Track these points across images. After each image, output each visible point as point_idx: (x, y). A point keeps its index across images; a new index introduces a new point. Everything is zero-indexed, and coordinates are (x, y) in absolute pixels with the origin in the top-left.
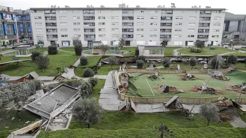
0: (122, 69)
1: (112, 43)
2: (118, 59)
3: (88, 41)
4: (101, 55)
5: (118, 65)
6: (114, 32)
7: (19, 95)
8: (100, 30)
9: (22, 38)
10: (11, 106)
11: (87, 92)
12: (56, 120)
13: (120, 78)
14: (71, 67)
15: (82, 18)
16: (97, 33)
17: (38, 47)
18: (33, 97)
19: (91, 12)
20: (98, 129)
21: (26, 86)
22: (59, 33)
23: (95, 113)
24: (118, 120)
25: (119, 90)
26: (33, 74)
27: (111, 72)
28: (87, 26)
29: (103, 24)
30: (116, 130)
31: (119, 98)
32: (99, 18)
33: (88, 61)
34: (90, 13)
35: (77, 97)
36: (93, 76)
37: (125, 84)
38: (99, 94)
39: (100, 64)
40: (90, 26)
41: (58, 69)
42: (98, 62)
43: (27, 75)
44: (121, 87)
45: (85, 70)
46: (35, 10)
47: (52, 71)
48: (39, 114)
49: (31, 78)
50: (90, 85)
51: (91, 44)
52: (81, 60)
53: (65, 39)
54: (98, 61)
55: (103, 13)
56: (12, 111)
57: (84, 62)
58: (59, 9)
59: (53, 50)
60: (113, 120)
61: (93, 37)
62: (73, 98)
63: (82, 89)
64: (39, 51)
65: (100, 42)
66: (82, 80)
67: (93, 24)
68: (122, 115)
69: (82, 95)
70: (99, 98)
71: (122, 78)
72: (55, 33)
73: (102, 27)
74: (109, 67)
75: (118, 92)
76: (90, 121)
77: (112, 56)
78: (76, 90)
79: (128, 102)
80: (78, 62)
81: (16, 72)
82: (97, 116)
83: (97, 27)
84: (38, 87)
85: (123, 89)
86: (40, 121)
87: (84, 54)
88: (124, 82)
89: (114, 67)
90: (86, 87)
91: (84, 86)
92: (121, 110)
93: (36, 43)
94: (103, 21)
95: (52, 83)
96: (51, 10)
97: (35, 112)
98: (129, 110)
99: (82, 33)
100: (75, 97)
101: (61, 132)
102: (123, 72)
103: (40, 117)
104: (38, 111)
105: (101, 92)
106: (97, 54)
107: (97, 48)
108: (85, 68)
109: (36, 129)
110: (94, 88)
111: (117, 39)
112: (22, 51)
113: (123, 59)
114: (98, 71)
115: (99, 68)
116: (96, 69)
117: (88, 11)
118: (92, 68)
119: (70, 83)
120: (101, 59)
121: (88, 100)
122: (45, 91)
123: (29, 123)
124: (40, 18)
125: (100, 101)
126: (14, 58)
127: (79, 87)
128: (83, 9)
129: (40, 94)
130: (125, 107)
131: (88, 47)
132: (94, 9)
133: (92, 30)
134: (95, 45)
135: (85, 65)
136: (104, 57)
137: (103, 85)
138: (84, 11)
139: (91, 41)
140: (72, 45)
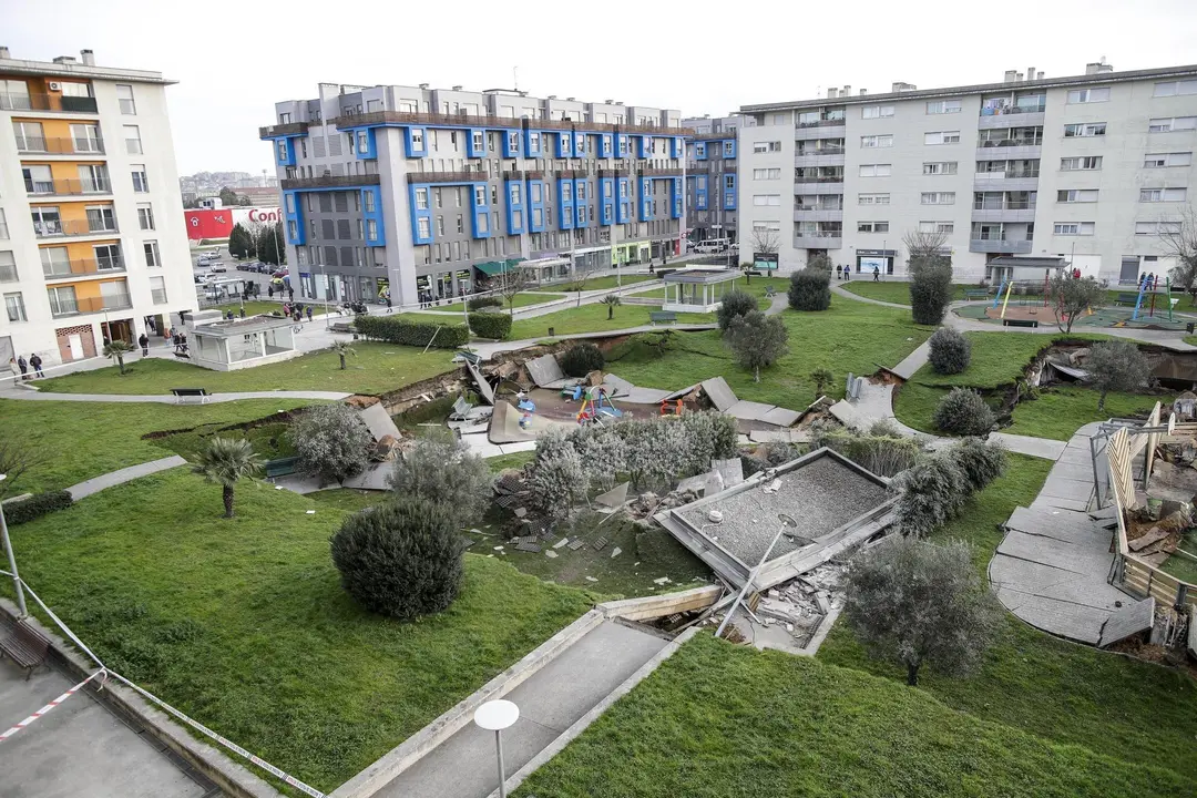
0: (1164, 418)
1: (1130, 267)
2: (1149, 363)
3: (991, 256)
4: (1048, 329)
5: (1144, 392)
6: (1150, 210)
7: (648, 464)
8: (1063, 196)
9: (700, 234)
10: (617, 504)
11: (938, 508)
12: (772, 604)
13: (1142, 469)
14: (881, 376)
15: (971, 138)
16: (1045, 211)
17: (751, 275)
18: (696, 483)
19: (1024, 102)
20: (960, 702)
21: (677, 435)
22: (851, 215)
23: (951, 621)
24: (1087, 696)
25: (1122, 535)
26: (716, 387)
27: (1093, 428)
28: (997, 180)
29: (1091, 162)
30: (1061, 740)
31: (1118, 577)
32: (1068, 134)
33: (974, 356)
34: (1017, 110)
35: (885, 520)
36: (983, 431)
37: (1168, 508)
38: (1001, 530)
39: (1036, 379)
40: (1011, 175)
41: (821, 378)
42: (1027, 369)
43: (690, 390)
44: (1137, 520)
45: (948, 397)
46: (760, 114)
47: (791, 386)
48: (709, 558)
49: (706, 402)
50: (958, 474)
51: (1000, 271)
52: (936, 347)
53: (874, 241)
54: (1026, 360)
55: (1096, 106)
56: (616, 523)
57: (949, 358)
58: (866, 101)
59: (809, 293)
60: (1052, 683)
61: (1017, 236)
62: (864, 523)
63: (913, 490)
64: (751, 292)
65: (1055, 262)
66: (921, 445)
67: (1031, 167)
68: (1118, 675)
69: (908, 519)
70: (993, 550)
71: (1161, 470)
72: (830, 215)
73: (1078, 179)
74: (1090, 398)
75: (1114, 543)
76: (923, 652)
77: (1117, 342)
78: (883, 486)
79: (1170, 616)
80: (921, 355)
81: (656, 369)
82: (962, 636)
83: (1047, 183)
84: (723, 446)
85: (1152, 534)
86: (707, 590)
87: (957, 322)
88: (1168, 494)
89: (1115, 402)
90: (933, 481)
91: (927, 475)
92: (1113, 646)
93: (746, 256)
94: (1091, 147)
95: (782, 436)
96: (826, 107)
97: (694, 546)
98: (1165, 660)
99: (962, 214)
100: (874, 518)
101: (777, 659)
102: (1168, 438)
103: (708, 573)
104: (707, 546)
105: (1010, 524)
106: (1029, 324)
107: (1032, 292)
108: (948, 388)
109: (690, 617)
110: (978, 495)
111: (1169, 246)
112: (690, 288)
113: (1186, 362)
114: (1017, 414)
115: (1028, 397)
116: (1007, 399)
117: (1008, 102)
118: (986, 392)
119: (859, 451)
120: (1043, 352)
121: (928, 550)
122: (748, 469)
123: (667, 587)
124: (776, 146)
125: (998, 568)
126: (658, 315)
127: (901, 476)
128: (983, 93)
129: (727, 474)
130: (1146, 634)
131: (982, 286)
132: (1041, 88)
133: (1022, 199)
134: (1023, 274)
135: (952, 373)
136: (1063, 343)
137: (1033, 489)
138: (989, 103)
139: (1008, 255)
140: (902, 272)
